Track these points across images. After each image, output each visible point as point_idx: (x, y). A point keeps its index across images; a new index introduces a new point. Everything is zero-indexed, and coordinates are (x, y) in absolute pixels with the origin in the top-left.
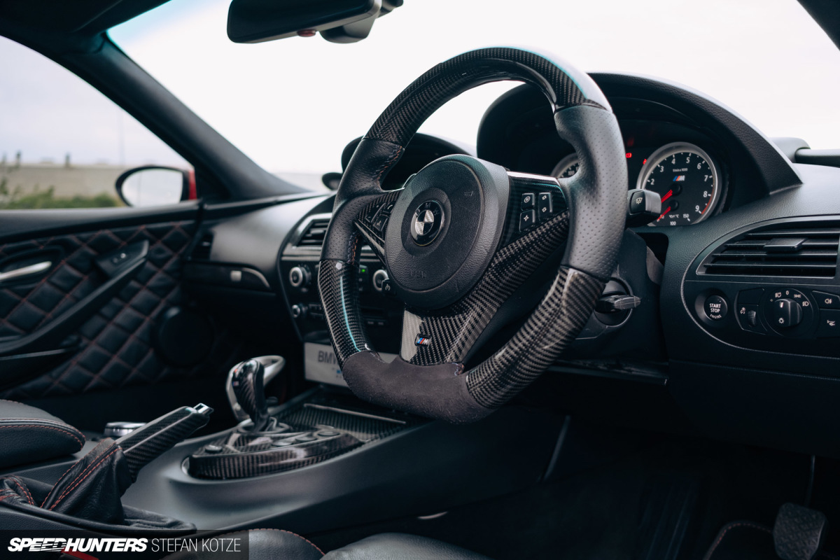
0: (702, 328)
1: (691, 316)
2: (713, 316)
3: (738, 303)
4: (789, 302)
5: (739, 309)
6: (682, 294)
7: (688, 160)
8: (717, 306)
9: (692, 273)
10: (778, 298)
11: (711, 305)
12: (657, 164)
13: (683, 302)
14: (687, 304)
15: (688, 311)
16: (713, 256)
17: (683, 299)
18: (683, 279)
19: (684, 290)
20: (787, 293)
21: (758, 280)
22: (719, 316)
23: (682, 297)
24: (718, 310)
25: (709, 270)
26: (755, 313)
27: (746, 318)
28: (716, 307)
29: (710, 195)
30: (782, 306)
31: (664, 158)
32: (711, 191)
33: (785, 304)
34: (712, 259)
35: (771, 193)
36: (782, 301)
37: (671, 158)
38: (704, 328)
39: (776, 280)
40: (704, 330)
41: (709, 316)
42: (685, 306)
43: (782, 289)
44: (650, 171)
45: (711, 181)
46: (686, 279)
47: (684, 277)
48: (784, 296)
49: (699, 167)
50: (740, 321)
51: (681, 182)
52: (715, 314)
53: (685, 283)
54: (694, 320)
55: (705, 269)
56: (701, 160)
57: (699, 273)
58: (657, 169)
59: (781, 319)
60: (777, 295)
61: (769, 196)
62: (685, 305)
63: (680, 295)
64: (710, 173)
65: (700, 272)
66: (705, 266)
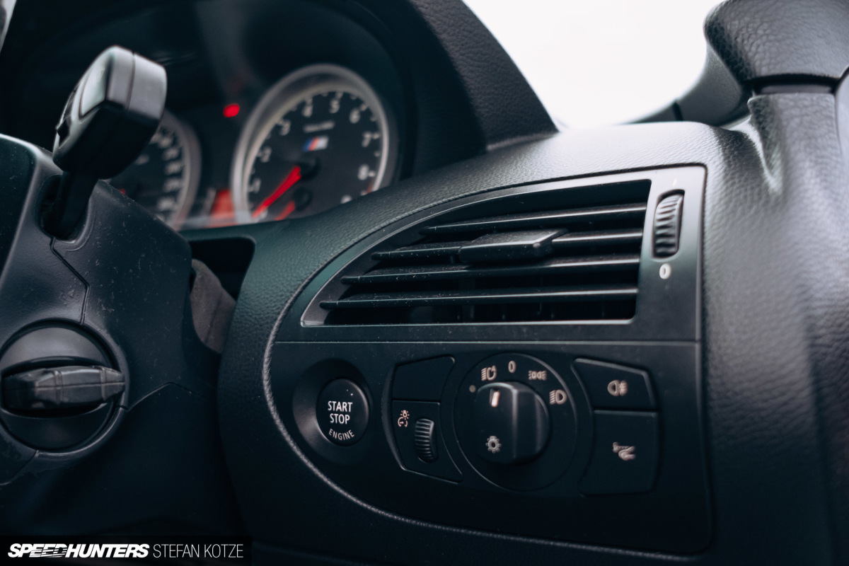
0: (310, 465)
1: (285, 433)
2: (335, 435)
3: (392, 398)
4: (515, 392)
5: (394, 416)
6: (265, 376)
7: (335, 106)
8: (343, 406)
9: (290, 325)
10: (487, 382)
11: (332, 405)
12: (276, 119)
13: (268, 396)
14: (276, 403)
15: (278, 421)
16: (346, 282)
17: (267, 389)
18: (271, 338)
19: (271, 366)
20: (512, 367)
21: (440, 335)
22: (348, 435)
23: (266, 383)
24: (347, 418)
25: (335, 315)
26: (432, 425)
27: (408, 438)
28: (341, 410)
29: (372, 174)
30: (494, 402)
31: (291, 105)
32: (374, 165)
33: (505, 395)
34: (343, 289)
35: (490, 147)
36: (496, 389)
37: (302, 105)
38: (316, 465)
39: (483, 334)
40: (316, 471)
41: (326, 433)
42: (272, 408)
43: (497, 357)
44: (264, 135)
45: (376, 145)
46: (277, 338)
47: (273, 332)
48: (503, 376)
49: (355, 117)
50: (397, 447)
51: (320, 151)
52: (341, 428)
53: (273, 348)
54: (291, 444)
55: (324, 314)
56: (358, 102)
57: (307, 322)
58: (277, 128)
59: (493, 439)
60: (485, 374)
61: (485, 153)
62: (270, 403)
63: (261, 380)
64: (374, 127)
65: (310, 321)
66: (324, 306)
